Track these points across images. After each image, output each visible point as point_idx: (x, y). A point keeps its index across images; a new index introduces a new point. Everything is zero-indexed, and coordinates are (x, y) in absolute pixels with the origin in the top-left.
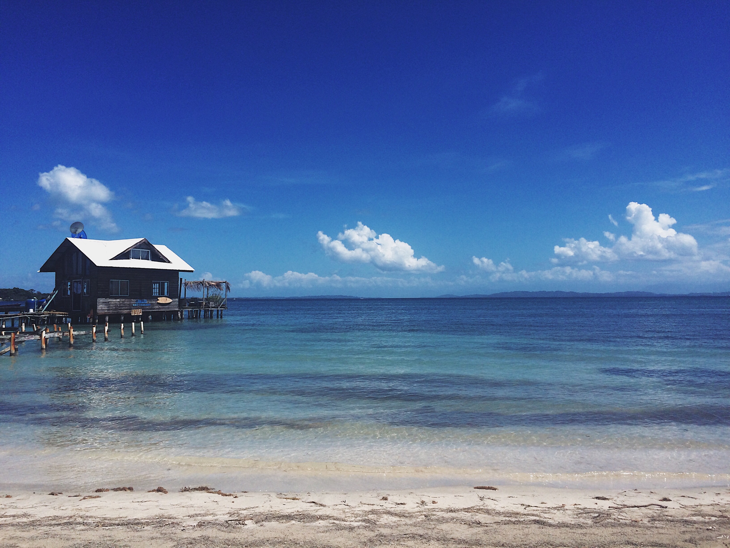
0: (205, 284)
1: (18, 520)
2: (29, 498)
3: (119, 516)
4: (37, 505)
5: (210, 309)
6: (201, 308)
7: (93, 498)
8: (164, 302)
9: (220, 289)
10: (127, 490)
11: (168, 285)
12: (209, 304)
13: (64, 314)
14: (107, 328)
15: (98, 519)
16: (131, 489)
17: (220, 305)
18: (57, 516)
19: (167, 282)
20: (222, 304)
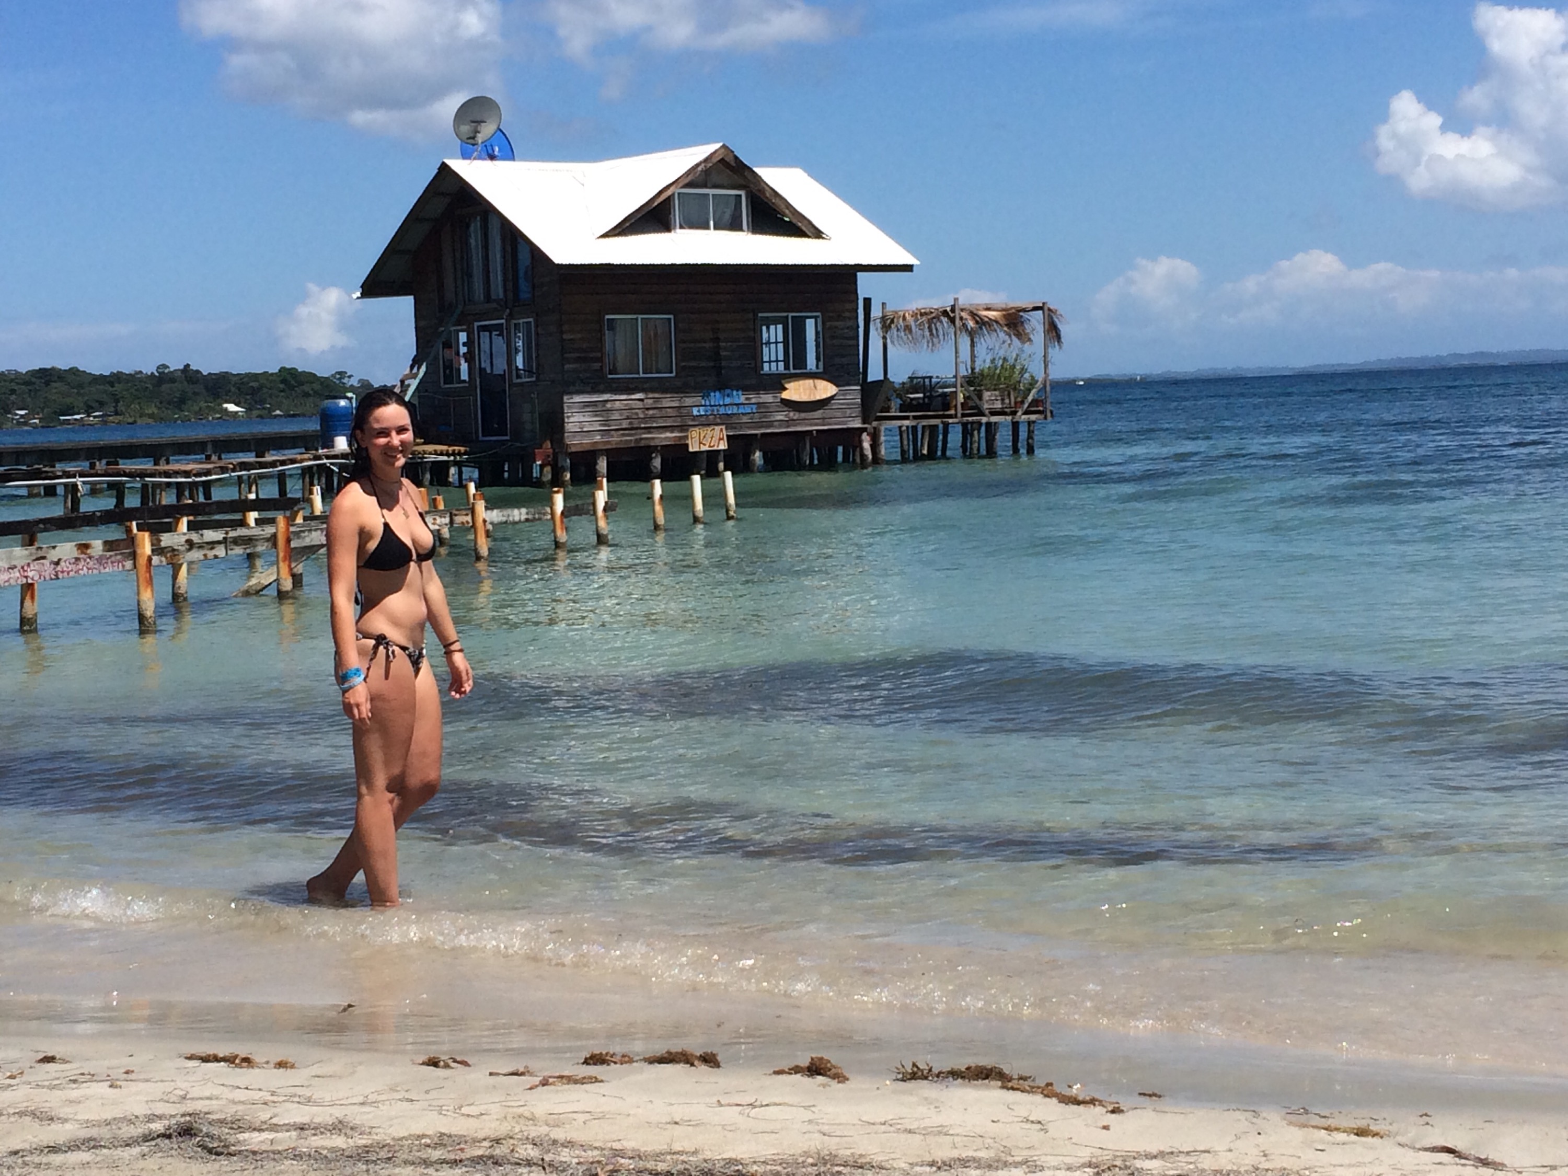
0: (961, 318)
1: (317, 1141)
2: (354, 1072)
3: (669, 1145)
4: (383, 1097)
5: (984, 420)
6: (950, 416)
7: (576, 1082)
8: (805, 398)
9: (1019, 336)
10: (696, 1063)
11: (820, 329)
12: (980, 398)
13: (454, 454)
14: (601, 497)
15: (596, 1153)
16: (710, 1060)
17: (1022, 402)
18: (450, 1136)
19: (816, 318)
20: (1030, 398)
